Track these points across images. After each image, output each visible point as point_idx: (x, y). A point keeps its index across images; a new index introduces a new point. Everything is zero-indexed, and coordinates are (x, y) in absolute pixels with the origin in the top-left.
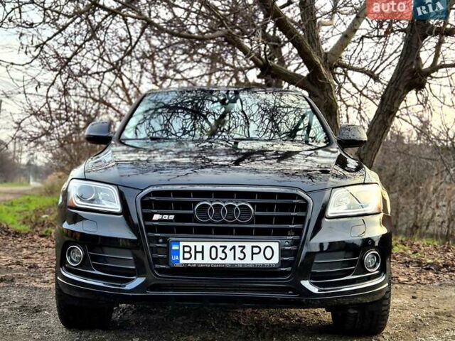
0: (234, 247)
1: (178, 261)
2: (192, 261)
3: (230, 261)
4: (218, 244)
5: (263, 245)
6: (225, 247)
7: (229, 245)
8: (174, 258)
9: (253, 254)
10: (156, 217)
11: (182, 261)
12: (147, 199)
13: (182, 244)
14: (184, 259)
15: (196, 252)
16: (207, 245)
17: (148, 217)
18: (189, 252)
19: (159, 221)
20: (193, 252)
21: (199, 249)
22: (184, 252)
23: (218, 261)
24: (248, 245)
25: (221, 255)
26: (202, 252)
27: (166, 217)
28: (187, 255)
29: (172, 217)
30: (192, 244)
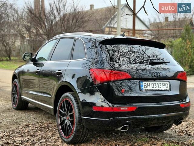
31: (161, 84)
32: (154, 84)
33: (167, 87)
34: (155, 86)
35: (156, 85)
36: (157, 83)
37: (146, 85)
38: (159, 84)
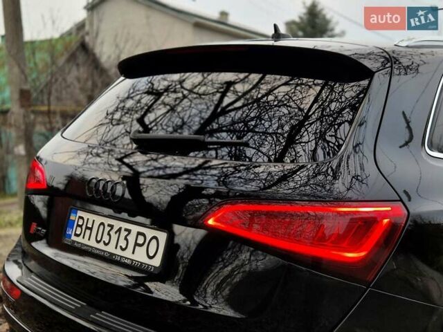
31: (132, 239)
32: (107, 229)
33: (151, 254)
34: (106, 239)
35: (112, 233)
36: (115, 229)
37: (81, 226)
38: (124, 234)
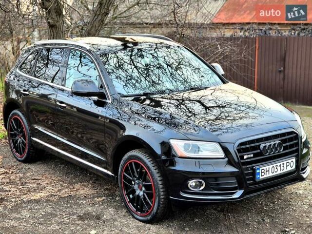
0: (280, 165)
1: (259, 178)
2: (265, 176)
3: (279, 172)
4: (274, 165)
5: (290, 161)
6: (277, 166)
7: (278, 164)
8: (257, 177)
9: (287, 166)
10: (245, 157)
11: (261, 177)
12: (238, 148)
13: (261, 169)
14: (262, 176)
15: (266, 171)
16: (271, 167)
17: (242, 157)
18: (264, 172)
19: (247, 158)
20: (265, 172)
21: (268, 170)
22: (262, 173)
23: (275, 174)
24: (285, 162)
25: (276, 170)
26: (269, 171)
27: (249, 156)
28: (263, 174)
29: (252, 155)
30: (264, 168)
